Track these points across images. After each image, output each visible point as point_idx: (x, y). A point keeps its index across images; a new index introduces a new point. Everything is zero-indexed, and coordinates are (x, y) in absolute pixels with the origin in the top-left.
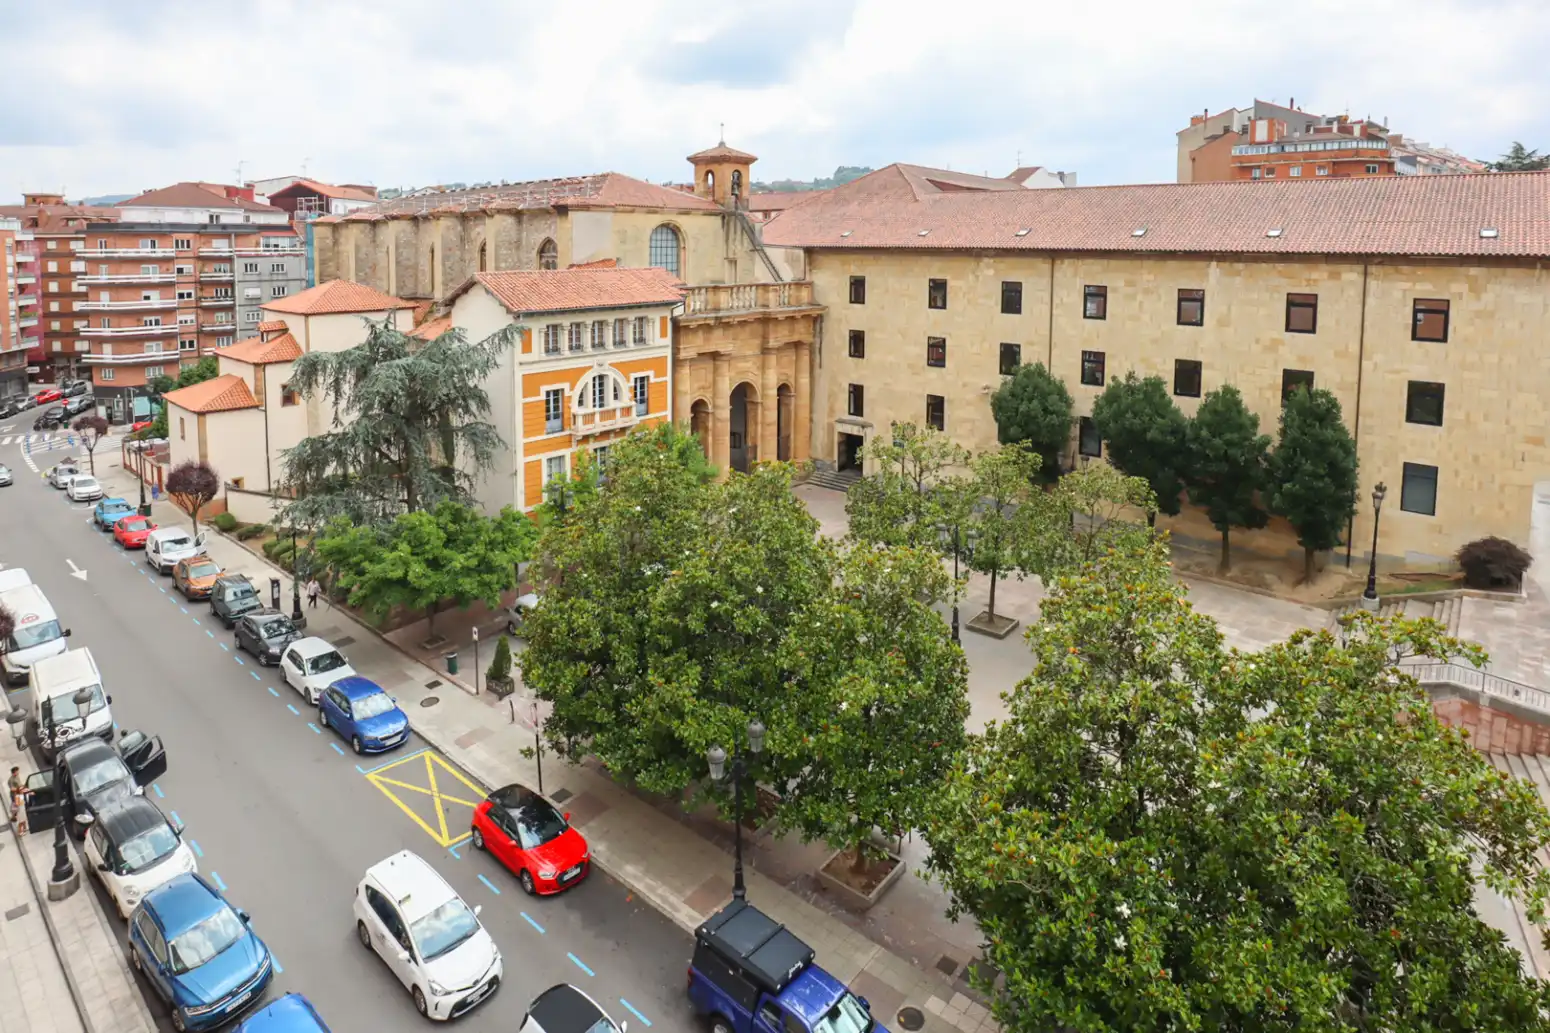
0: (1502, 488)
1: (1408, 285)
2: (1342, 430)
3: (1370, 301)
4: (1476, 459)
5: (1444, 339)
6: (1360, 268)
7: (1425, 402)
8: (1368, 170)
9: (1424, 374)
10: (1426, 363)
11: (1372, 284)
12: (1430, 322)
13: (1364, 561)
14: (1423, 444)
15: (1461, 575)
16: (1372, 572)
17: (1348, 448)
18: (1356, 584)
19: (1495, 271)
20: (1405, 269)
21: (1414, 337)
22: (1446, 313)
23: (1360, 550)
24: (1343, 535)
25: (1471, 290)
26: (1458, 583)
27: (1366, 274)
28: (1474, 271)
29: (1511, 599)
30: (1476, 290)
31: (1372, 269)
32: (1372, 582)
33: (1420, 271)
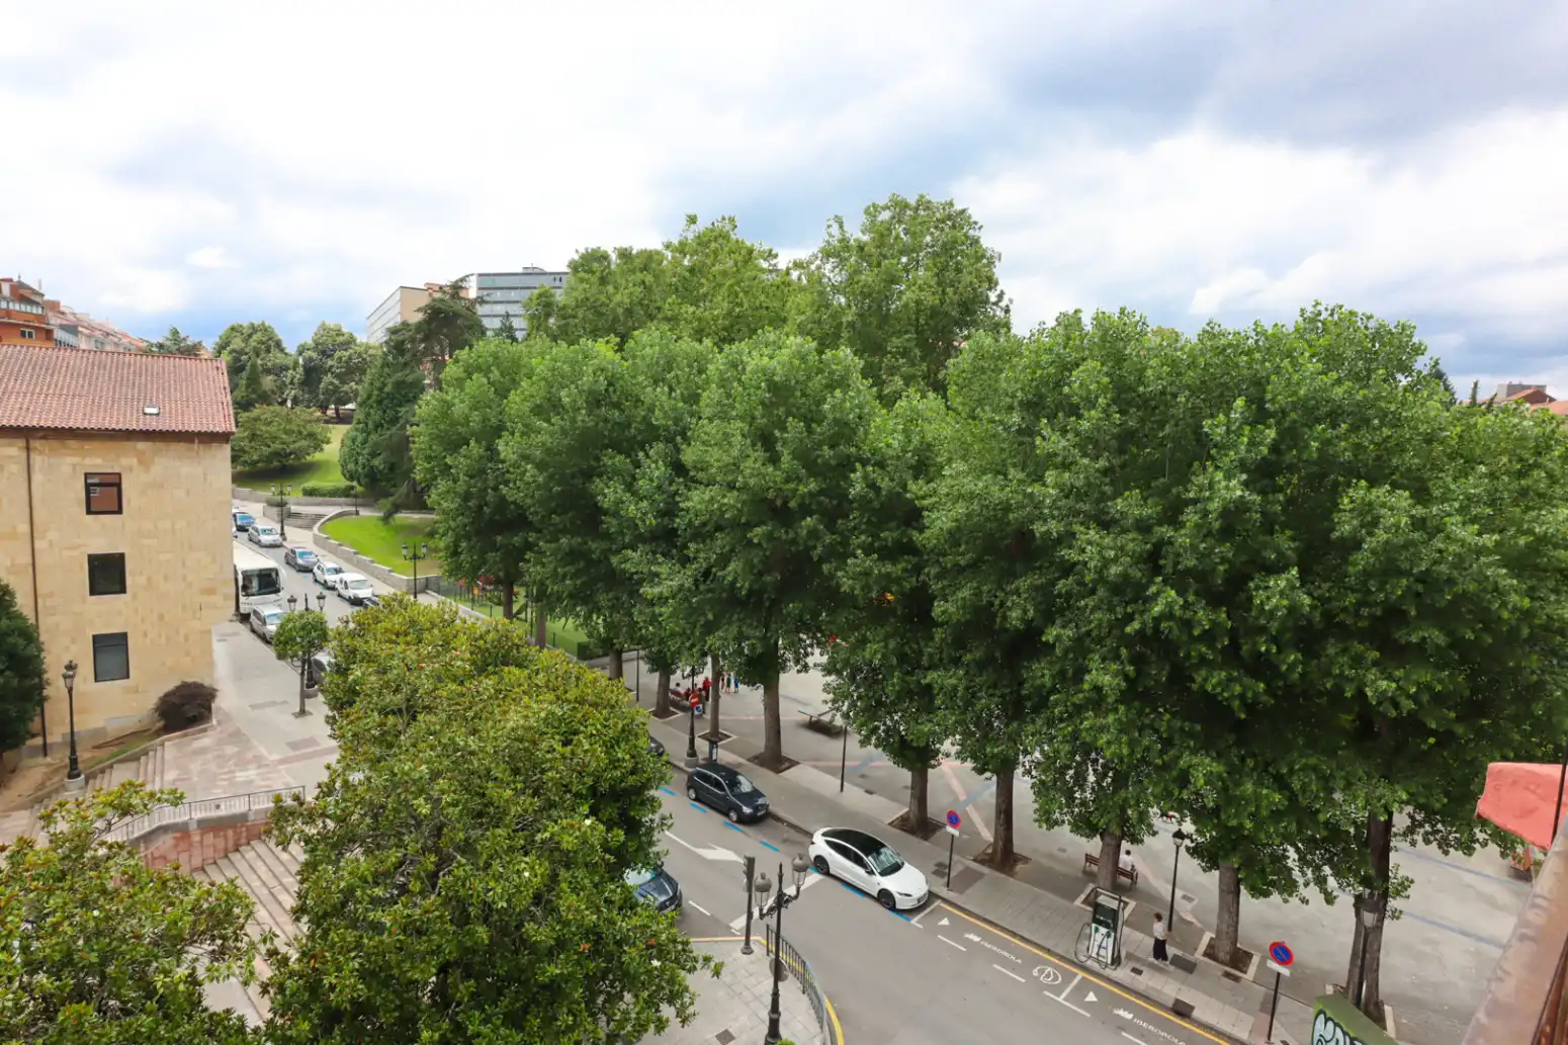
0: (186, 639)
1: (76, 460)
2: (19, 616)
3: (37, 478)
4: (161, 617)
5: (119, 511)
6: (22, 443)
7: (107, 574)
8: (23, 334)
9: (102, 547)
10: (103, 535)
11: (37, 460)
12: (103, 495)
13: (63, 744)
14: (107, 614)
15: (161, 724)
16: (73, 751)
17: (29, 635)
18: (56, 771)
19: (159, 445)
20: (73, 443)
21: (89, 512)
22: (119, 486)
23: (57, 734)
24: (35, 725)
25: (140, 462)
26: (158, 733)
27: (28, 449)
28: (141, 445)
29: (205, 730)
30: (145, 463)
31: (36, 444)
32: (74, 762)
33: (88, 446)
